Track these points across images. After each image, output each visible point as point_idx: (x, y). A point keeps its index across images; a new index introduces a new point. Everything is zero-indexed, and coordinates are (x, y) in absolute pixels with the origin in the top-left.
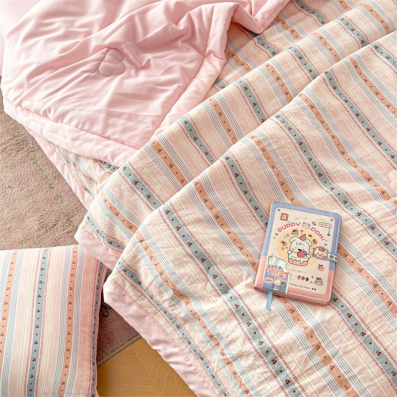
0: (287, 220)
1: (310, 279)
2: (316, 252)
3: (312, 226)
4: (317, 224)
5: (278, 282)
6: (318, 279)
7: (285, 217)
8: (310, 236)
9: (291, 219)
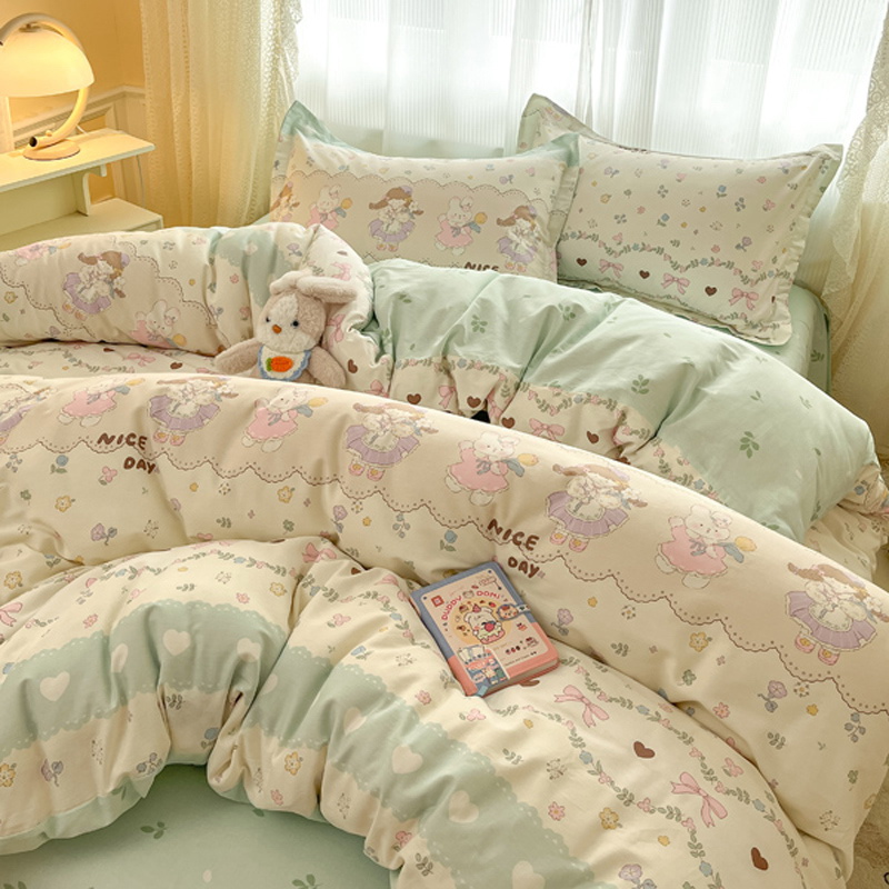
0: (442, 602)
1: (521, 646)
2: (503, 614)
3: (475, 591)
4: (478, 584)
5: (490, 673)
6: (527, 640)
7: (438, 601)
8: (482, 602)
9: (447, 598)
